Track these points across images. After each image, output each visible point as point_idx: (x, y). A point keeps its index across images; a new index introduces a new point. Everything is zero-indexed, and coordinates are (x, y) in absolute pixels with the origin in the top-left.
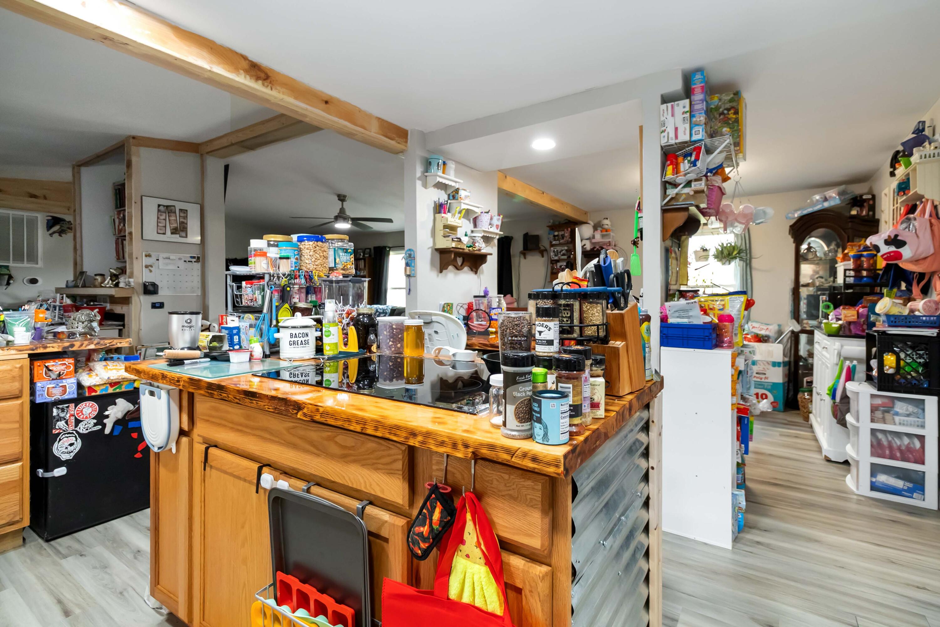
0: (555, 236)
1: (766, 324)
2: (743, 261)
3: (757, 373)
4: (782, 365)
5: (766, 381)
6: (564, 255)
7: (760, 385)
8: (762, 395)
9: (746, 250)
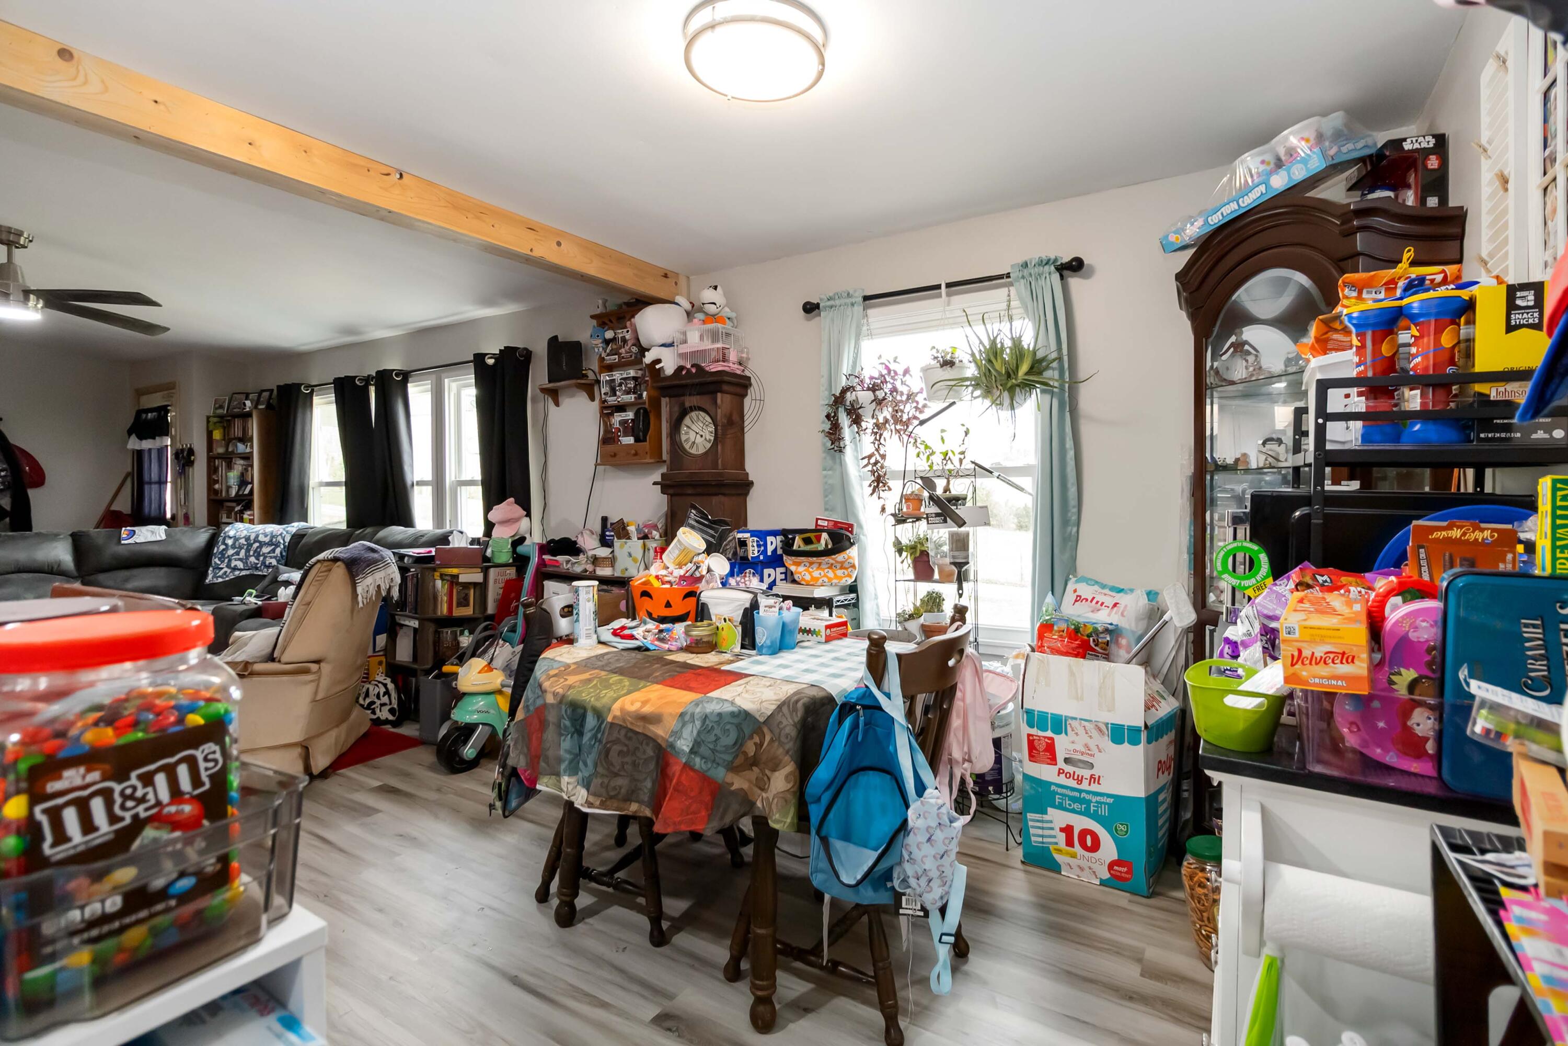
0: (607, 342)
1: (1113, 589)
2: (1052, 394)
3: (1067, 761)
4: (1143, 736)
5: (1094, 787)
6: (628, 392)
7: (1074, 800)
8: (1084, 833)
9: (1060, 359)
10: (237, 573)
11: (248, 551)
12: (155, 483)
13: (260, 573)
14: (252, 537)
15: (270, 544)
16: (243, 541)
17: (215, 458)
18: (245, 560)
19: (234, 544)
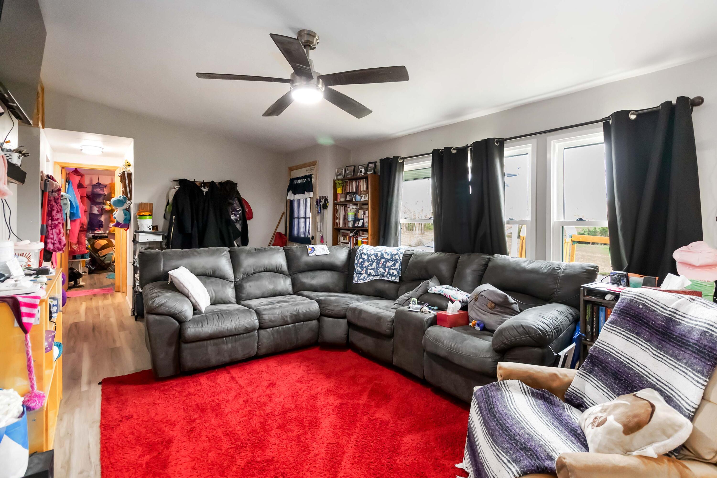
10: (371, 277)
11: (378, 264)
12: (296, 218)
13: (386, 279)
14: (379, 255)
15: (391, 260)
16: (373, 257)
17: (337, 204)
18: (376, 270)
19: (368, 258)
